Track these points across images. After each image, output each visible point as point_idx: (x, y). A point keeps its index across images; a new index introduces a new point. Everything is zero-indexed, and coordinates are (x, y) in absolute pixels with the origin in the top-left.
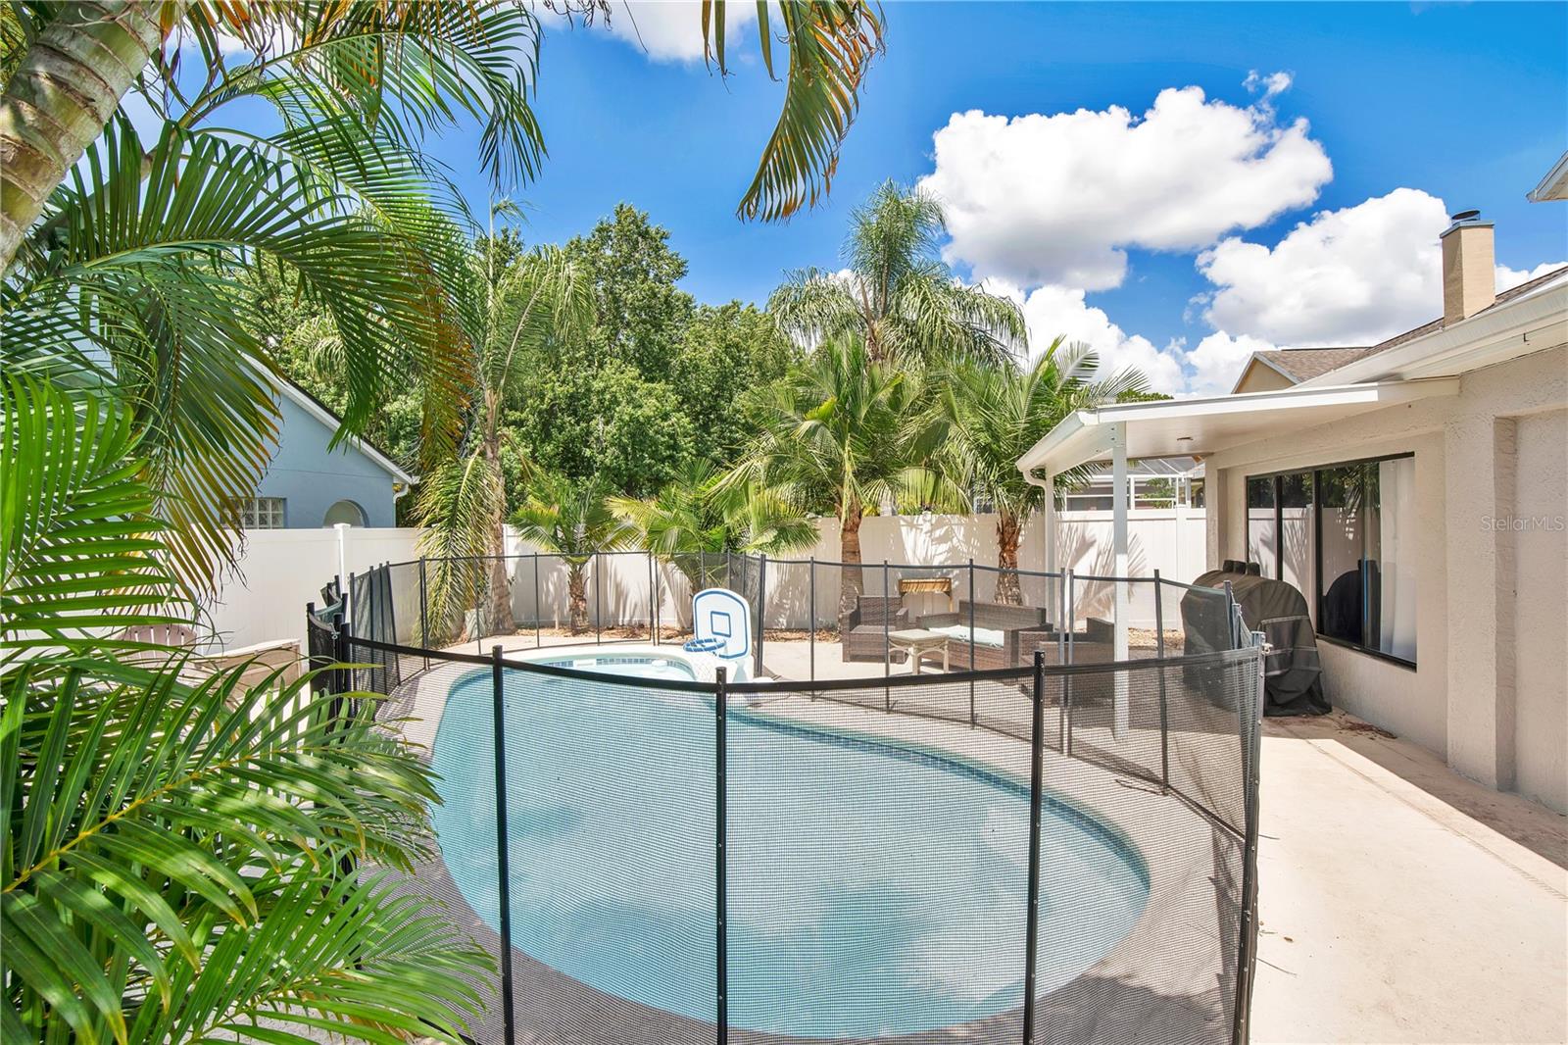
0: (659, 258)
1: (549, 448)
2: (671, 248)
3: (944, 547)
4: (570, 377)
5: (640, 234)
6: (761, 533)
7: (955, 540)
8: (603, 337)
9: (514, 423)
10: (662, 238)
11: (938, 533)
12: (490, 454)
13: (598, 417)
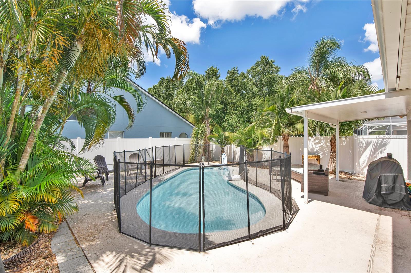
0: (272, 68)
1: (242, 119)
2: (275, 64)
3: (318, 145)
4: (247, 102)
5: (266, 63)
6: (261, 141)
7: (322, 143)
8: (257, 90)
9: (234, 114)
10: (273, 62)
11: (316, 141)
12: (207, 123)
13: (254, 111)
